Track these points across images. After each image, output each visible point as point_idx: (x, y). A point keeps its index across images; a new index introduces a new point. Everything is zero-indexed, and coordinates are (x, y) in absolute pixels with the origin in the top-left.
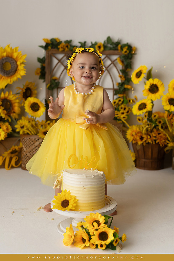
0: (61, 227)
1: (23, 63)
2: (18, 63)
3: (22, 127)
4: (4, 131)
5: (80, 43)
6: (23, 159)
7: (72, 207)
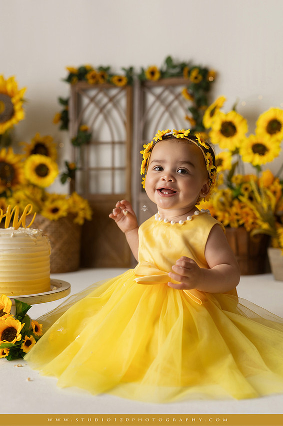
1: (20, 100)
5: (124, 69)
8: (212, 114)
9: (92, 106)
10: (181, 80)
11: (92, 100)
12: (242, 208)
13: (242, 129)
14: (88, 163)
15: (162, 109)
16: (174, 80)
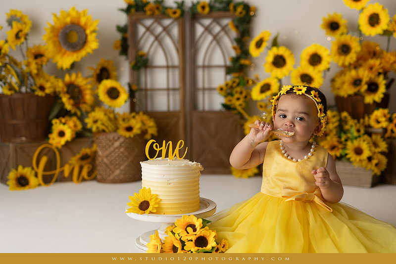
0: (141, 240)
1: (94, 31)
2: (88, 32)
3: (95, 122)
4: (70, 127)
5: (176, 3)
6: (98, 168)
7: (153, 209)
9: (148, 33)
10: (227, 14)
11: (148, 29)
14: (146, 84)
15: (210, 38)
16: (221, 13)
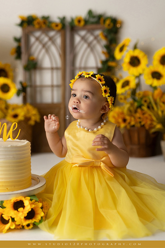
5: (59, 18)
8: (121, 50)
9: (37, 43)
10: (98, 26)
11: (37, 39)
12: (144, 114)
13: (144, 61)
14: (35, 82)
15: (85, 46)
16: (94, 26)
